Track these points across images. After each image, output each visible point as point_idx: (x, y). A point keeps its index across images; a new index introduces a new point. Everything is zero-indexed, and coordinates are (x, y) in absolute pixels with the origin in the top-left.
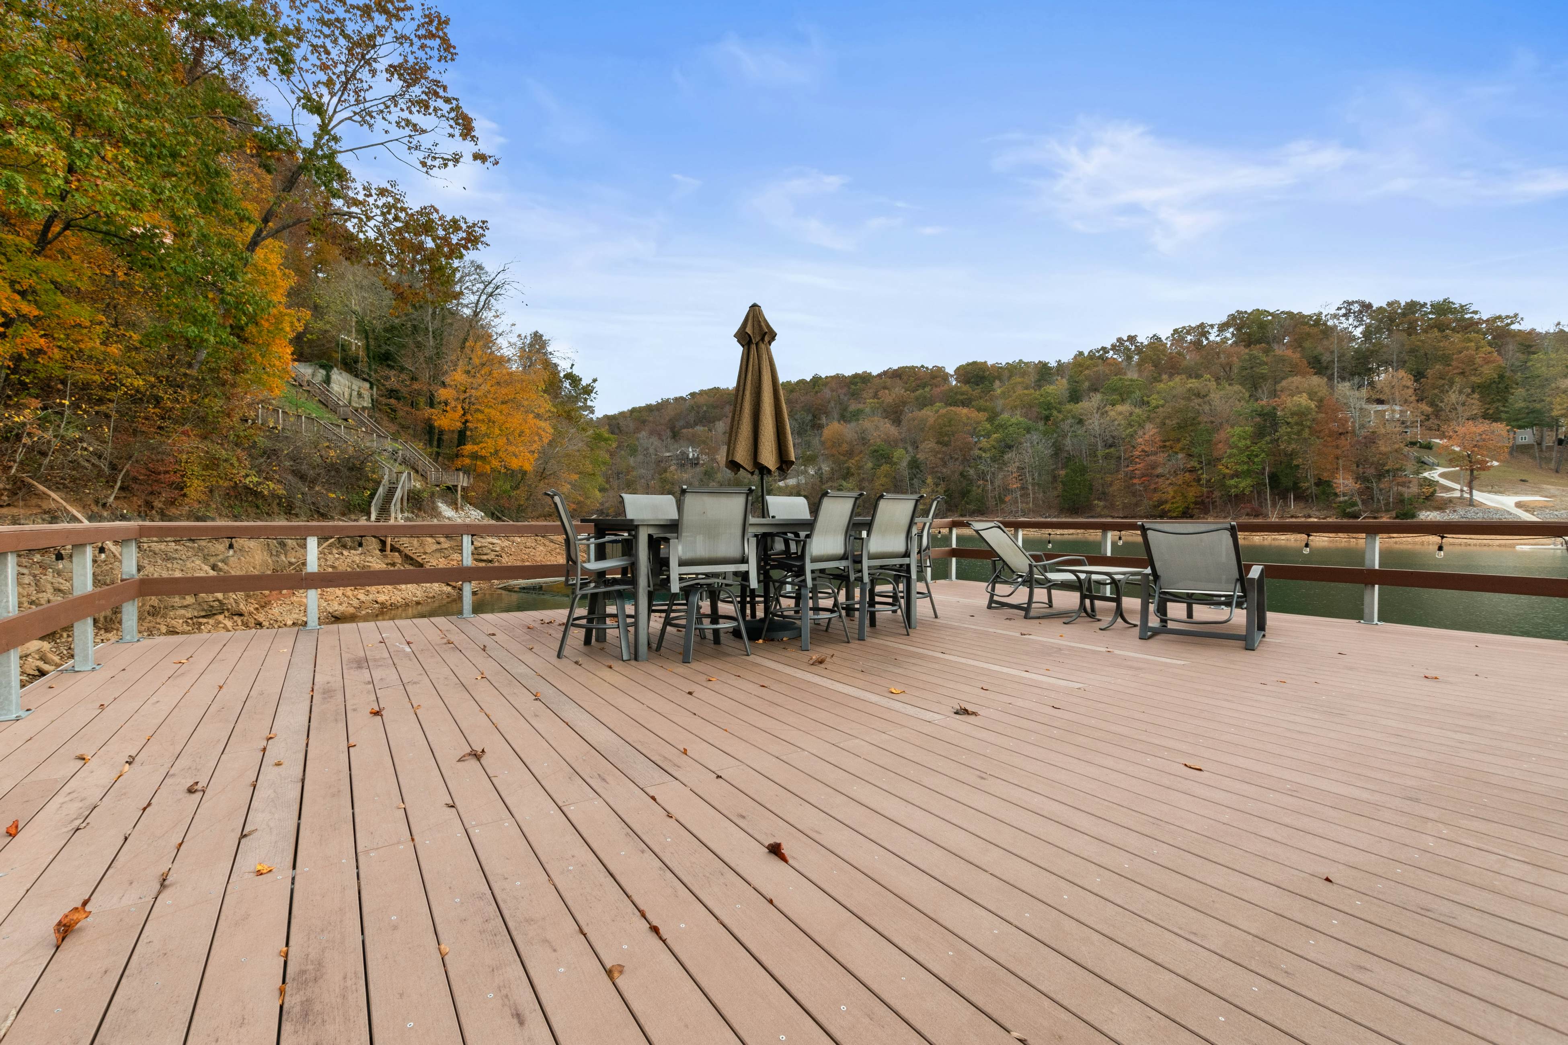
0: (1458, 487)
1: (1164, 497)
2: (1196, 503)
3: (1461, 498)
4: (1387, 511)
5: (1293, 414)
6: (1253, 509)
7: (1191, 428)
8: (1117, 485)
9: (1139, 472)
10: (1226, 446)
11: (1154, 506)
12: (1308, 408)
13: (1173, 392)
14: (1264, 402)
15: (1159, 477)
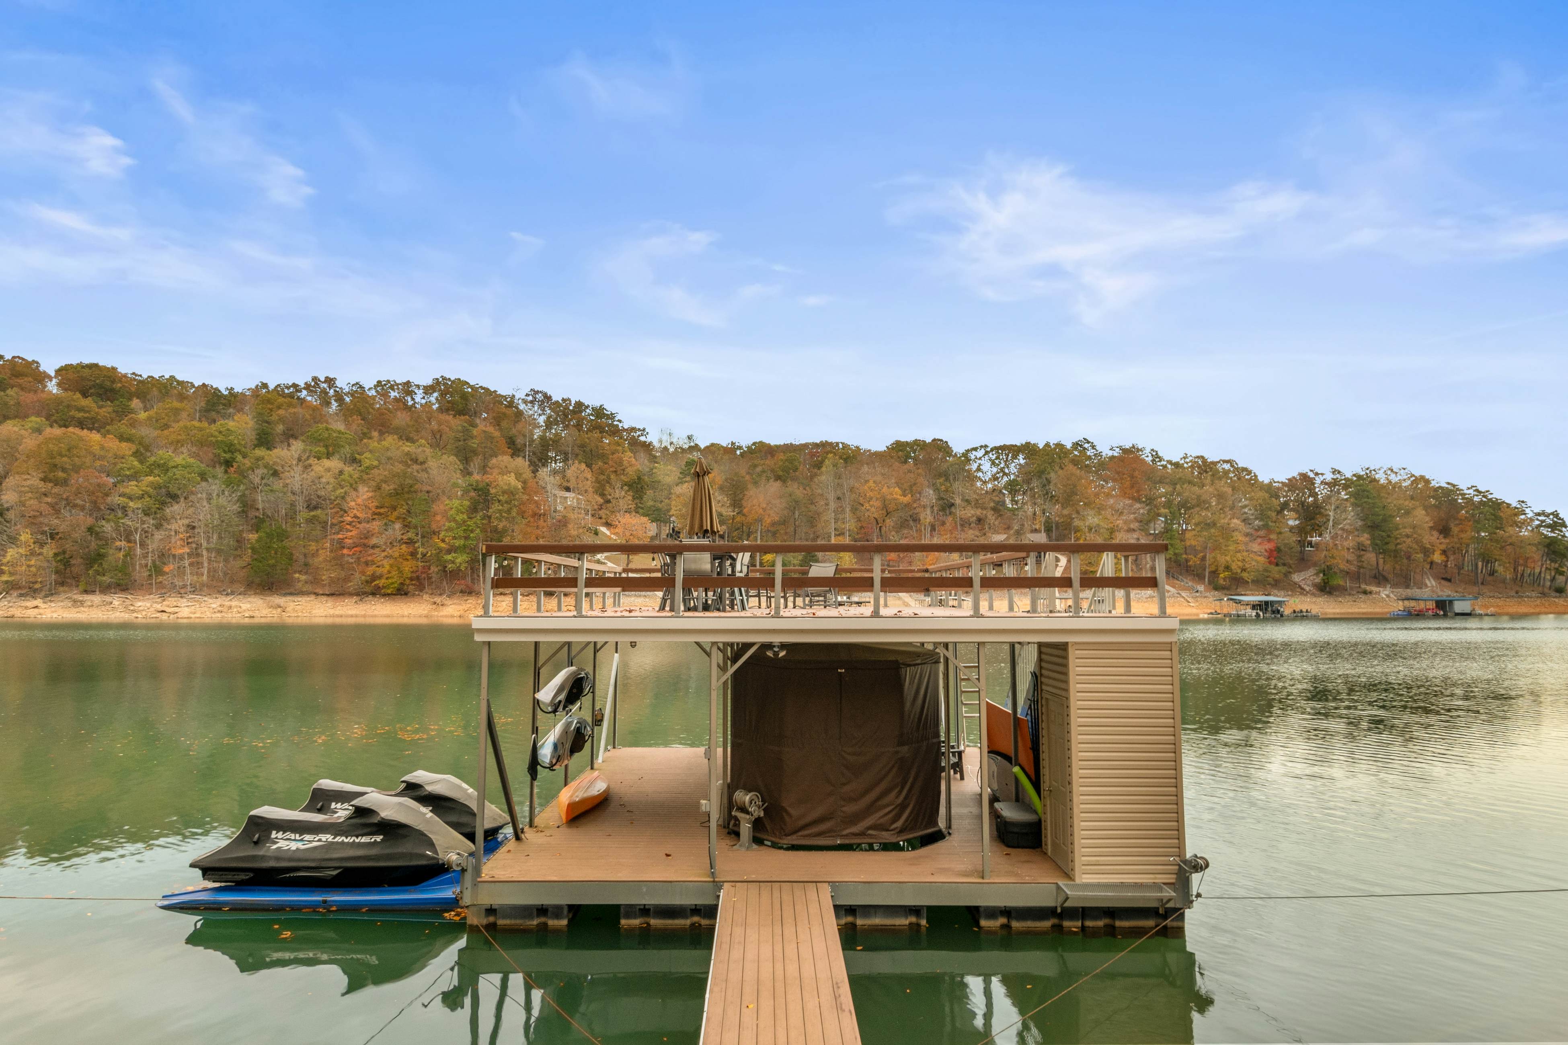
1: (379, 571)
2: (411, 579)
5: (504, 492)
6: (467, 586)
7: (406, 496)
8: (324, 555)
9: (350, 541)
10: (444, 519)
11: (367, 582)
12: (516, 488)
13: (389, 454)
14: (477, 477)
15: (373, 547)
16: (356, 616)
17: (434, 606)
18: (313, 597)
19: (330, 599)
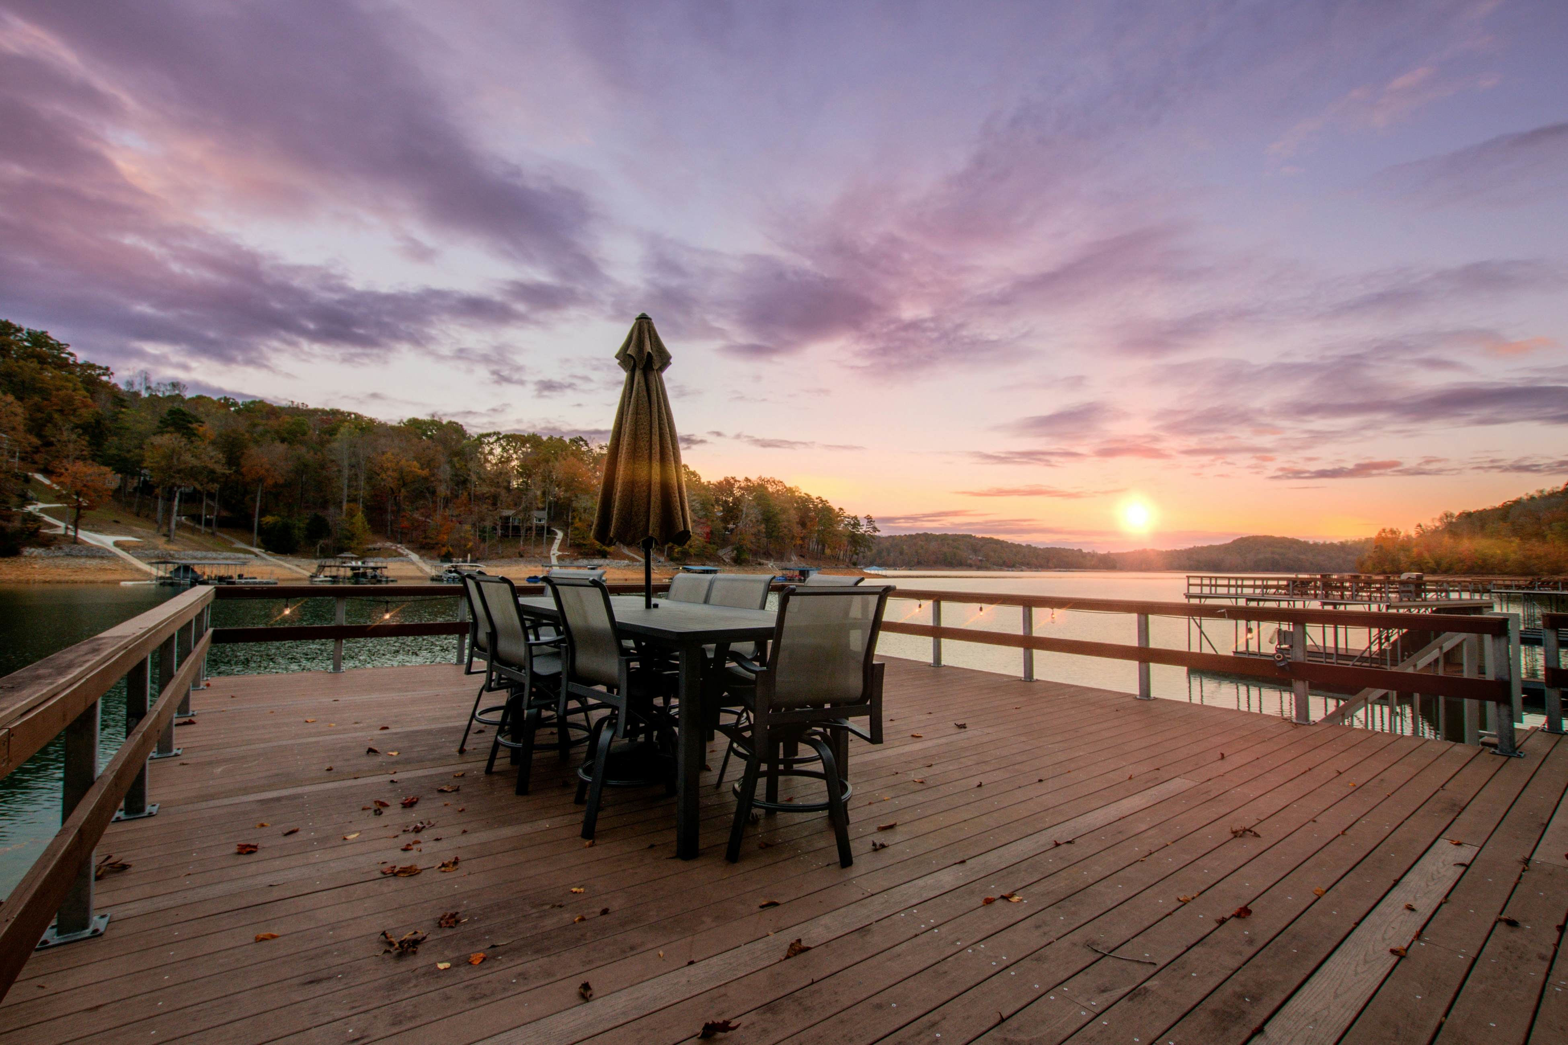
0: (62, 525)
3: (66, 535)
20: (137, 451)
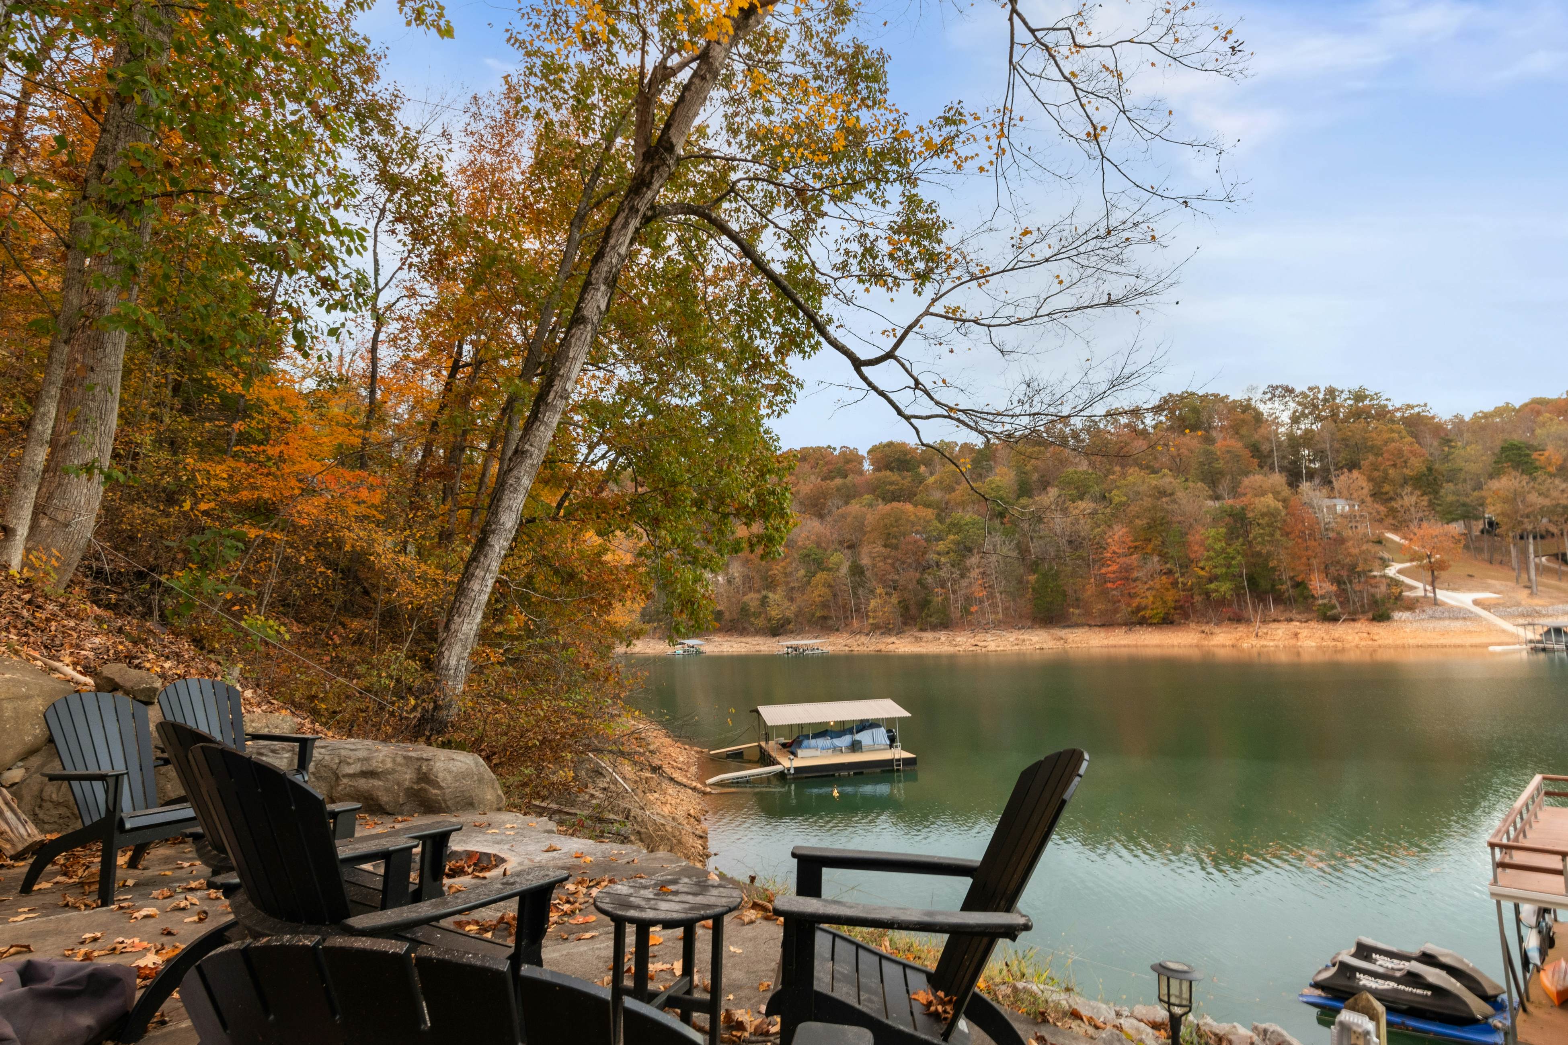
0: (1420, 585)
1: (1144, 602)
2: (1175, 608)
3: (1425, 597)
4: (1363, 612)
5: (1263, 515)
6: (1235, 613)
7: (1159, 528)
8: (1090, 590)
9: (1113, 576)
10: (1202, 549)
11: (1133, 612)
12: (1276, 509)
13: (1136, 488)
14: (1228, 502)
15: (1135, 580)
16: (1129, 646)
17: (1203, 635)
18: (1087, 629)
19: (1102, 630)
20: (1476, 493)
